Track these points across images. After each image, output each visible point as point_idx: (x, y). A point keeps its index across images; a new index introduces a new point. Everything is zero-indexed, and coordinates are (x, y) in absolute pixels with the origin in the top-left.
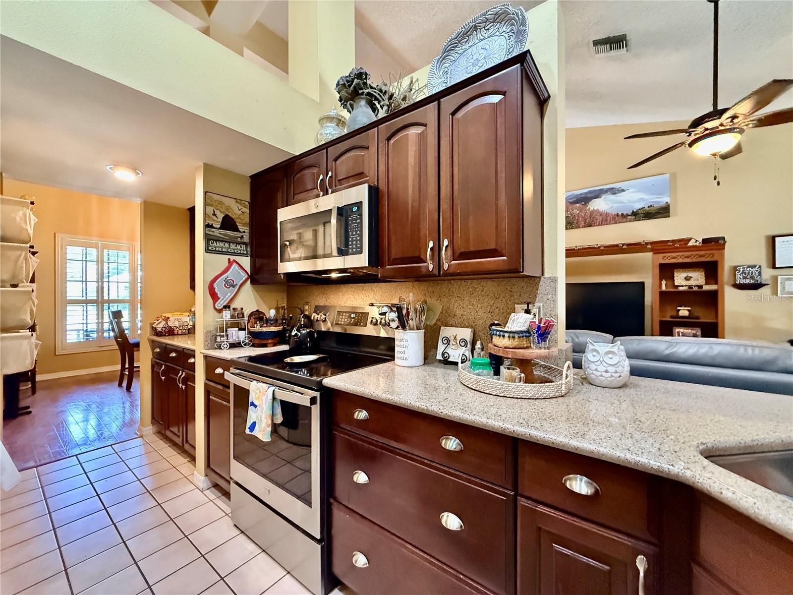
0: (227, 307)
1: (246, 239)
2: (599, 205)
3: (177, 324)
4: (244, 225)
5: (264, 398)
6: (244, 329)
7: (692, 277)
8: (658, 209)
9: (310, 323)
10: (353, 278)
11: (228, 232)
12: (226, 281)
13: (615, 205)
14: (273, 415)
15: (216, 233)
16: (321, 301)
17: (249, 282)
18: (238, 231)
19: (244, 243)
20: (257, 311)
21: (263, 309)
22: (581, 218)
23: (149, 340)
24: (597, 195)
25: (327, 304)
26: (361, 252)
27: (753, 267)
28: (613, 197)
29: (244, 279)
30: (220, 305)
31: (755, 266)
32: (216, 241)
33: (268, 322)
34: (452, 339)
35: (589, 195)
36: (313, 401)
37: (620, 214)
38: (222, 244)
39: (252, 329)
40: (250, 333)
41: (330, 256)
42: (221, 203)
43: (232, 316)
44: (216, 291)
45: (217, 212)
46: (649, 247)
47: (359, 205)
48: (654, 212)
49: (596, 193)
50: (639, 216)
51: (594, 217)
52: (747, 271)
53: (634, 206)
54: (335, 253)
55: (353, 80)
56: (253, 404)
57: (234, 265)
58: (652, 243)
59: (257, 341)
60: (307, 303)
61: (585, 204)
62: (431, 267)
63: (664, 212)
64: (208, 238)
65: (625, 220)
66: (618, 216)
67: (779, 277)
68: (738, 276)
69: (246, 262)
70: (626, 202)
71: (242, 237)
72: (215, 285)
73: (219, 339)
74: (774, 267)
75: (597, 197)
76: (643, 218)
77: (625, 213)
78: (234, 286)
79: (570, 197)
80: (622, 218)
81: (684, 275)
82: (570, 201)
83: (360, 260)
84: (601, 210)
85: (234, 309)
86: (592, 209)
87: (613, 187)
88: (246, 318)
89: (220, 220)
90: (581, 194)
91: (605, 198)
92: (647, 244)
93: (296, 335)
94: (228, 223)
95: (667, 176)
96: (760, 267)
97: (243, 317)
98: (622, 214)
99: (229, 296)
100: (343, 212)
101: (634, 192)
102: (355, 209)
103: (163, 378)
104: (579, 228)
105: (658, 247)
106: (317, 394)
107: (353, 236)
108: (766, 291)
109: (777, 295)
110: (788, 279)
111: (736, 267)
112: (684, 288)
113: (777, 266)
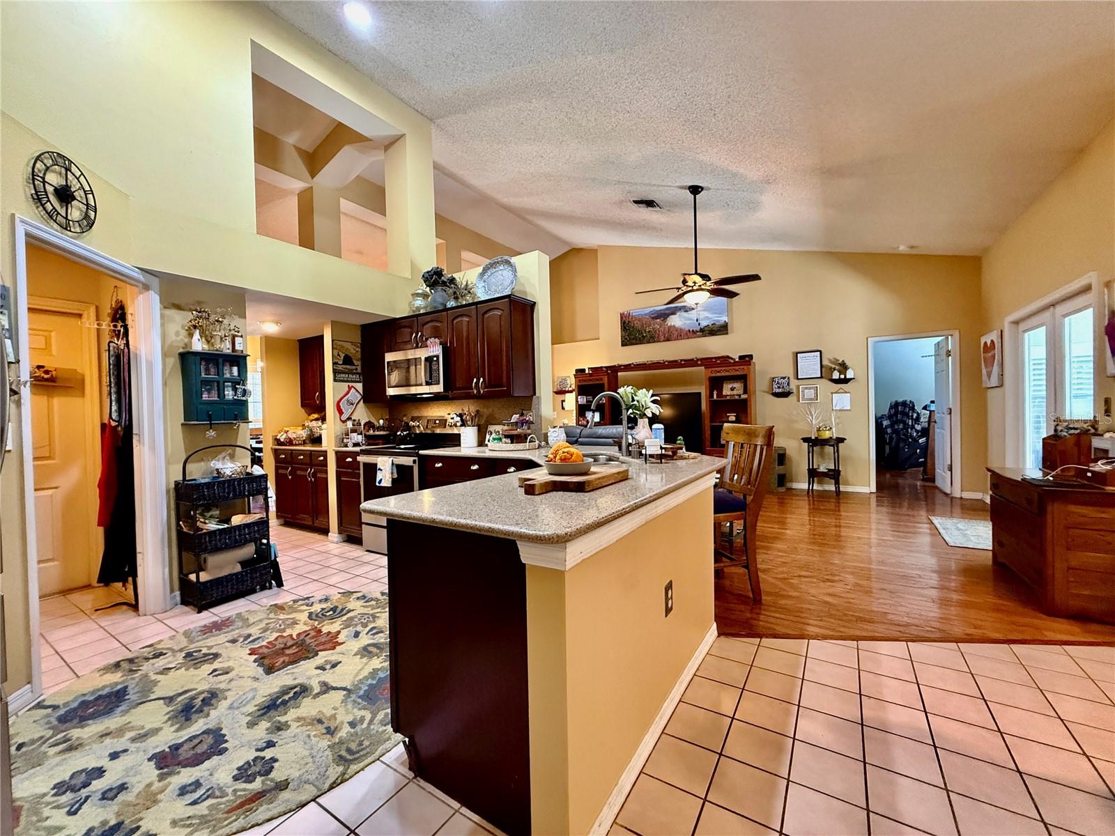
0: (349, 419)
1: (359, 370)
2: (676, 321)
3: (294, 436)
4: (358, 360)
5: (387, 465)
6: (361, 434)
7: (735, 388)
8: (718, 327)
9: (408, 427)
10: (437, 398)
11: (348, 367)
12: (348, 401)
13: (688, 322)
14: (392, 473)
15: (340, 368)
16: (416, 414)
17: (362, 401)
18: (353, 365)
19: (358, 373)
20: (369, 421)
21: (373, 420)
22: (661, 333)
23: (272, 448)
25: (420, 415)
26: (439, 384)
27: (784, 378)
28: (685, 314)
29: (359, 399)
30: (344, 417)
31: (785, 378)
32: (340, 373)
33: (379, 428)
34: (493, 432)
35: (667, 312)
36: (414, 461)
37: (691, 330)
38: (344, 375)
39: (368, 433)
40: (366, 436)
41: (421, 385)
42: (343, 347)
43: (353, 425)
44: (342, 408)
45: (340, 353)
46: (699, 362)
47: (437, 357)
48: (716, 329)
49: (673, 310)
50: (705, 332)
51: (671, 333)
52: (780, 381)
53: (701, 323)
54: (424, 384)
55: (432, 276)
56: (380, 469)
57: (353, 389)
58: (702, 359)
59: (371, 441)
60: (405, 416)
61: (664, 319)
62: (475, 392)
63: (722, 329)
64: (335, 372)
65: (695, 335)
67: (800, 387)
68: (775, 386)
69: (359, 386)
70: (694, 319)
71: (356, 369)
72: (341, 404)
73: (345, 441)
74: (798, 379)
75: (674, 314)
76: (708, 334)
77: (695, 330)
78: (352, 404)
79: (652, 313)
80: (692, 334)
81: (730, 386)
82: (653, 316)
83: (439, 388)
84: (677, 326)
85: (354, 420)
86: (669, 324)
87: (684, 305)
88: (362, 427)
89: (342, 358)
90: (661, 310)
91: (679, 315)
92: (698, 360)
93: (400, 434)
94: (348, 360)
96: (789, 378)
97: (360, 425)
98: (693, 330)
99: (350, 411)
100: (429, 360)
102: (435, 359)
103: (290, 477)
104: (660, 342)
105: (708, 362)
106: (416, 458)
107: (434, 374)
108: (792, 398)
109: (799, 401)
110: (806, 388)
111: (774, 378)
112: (728, 398)
113: (799, 377)
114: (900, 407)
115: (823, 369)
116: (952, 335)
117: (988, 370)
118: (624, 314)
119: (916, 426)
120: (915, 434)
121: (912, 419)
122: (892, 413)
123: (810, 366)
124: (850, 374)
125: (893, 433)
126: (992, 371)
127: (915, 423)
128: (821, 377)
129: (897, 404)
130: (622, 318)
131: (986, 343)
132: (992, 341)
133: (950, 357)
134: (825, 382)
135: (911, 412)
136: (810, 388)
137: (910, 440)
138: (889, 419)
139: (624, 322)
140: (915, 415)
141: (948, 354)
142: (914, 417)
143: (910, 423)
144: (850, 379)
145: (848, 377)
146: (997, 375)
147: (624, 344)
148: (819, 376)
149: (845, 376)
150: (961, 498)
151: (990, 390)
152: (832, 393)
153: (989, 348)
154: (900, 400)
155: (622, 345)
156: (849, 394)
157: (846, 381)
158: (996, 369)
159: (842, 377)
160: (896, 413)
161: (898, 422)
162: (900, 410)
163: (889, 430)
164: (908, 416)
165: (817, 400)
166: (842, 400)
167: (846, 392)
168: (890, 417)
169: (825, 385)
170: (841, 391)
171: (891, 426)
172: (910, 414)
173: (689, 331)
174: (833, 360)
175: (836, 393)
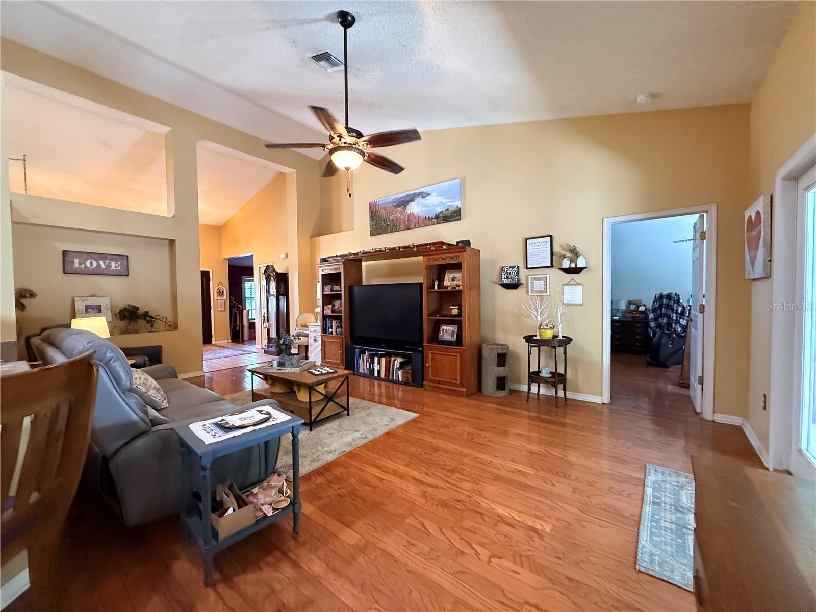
2: (415, 208)
7: (456, 278)
8: (452, 213)
13: (425, 209)
22: (402, 221)
24: (411, 198)
27: (513, 267)
28: (423, 201)
35: (407, 199)
37: (427, 217)
48: (449, 215)
50: (440, 219)
51: (410, 221)
52: (509, 271)
53: (436, 210)
61: (405, 207)
63: (455, 215)
65: (431, 222)
66: (426, 219)
67: (530, 277)
68: (504, 276)
70: (430, 205)
74: (527, 268)
75: (412, 200)
76: (442, 221)
77: (430, 217)
79: (394, 201)
80: (429, 221)
81: (452, 276)
82: (395, 204)
84: (415, 214)
86: (409, 212)
87: (422, 191)
90: (401, 198)
91: (418, 201)
92: (414, 246)
95: (458, 181)
96: (518, 267)
101: (437, 196)
104: (401, 230)
108: (520, 291)
109: (528, 294)
110: (536, 279)
111: (503, 267)
112: (449, 288)
113: (528, 267)
114: (664, 300)
115: (554, 257)
116: (707, 212)
117: (753, 254)
118: (372, 203)
119: (681, 321)
120: (679, 329)
121: (677, 313)
122: (656, 306)
123: (539, 253)
124: (581, 263)
125: (657, 327)
126: (756, 256)
127: (680, 318)
128: (552, 266)
129: (661, 297)
130: (370, 207)
131: (750, 216)
132: (758, 213)
133: (705, 241)
134: (555, 272)
135: (675, 305)
136: (540, 279)
137: (675, 336)
138: (653, 312)
139: (372, 212)
140: (680, 309)
141: (703, 236)
142: (679, 311)
143: (675, 318)
144: (582, 269)
145: (579, 266)
146: (762, 261)
147: (372, 234)
148: (550, 265)
149: (576, 265)
150: (714, 421)
151: (754, 283)
152: (563, 285)
153: (754, 224)
154: (665, 293)
155: (371, 235)
156: (581, 286)
157: (577, 270)
158: (761, 252)
159: (573, 265)
160: (661, 307)
161: (662, 316)
162: (664, 303)
163: (652, 324)
164: (672, 310)
165: (547, 292)
166: (573, 293)
167: (578, 284)
168: (654, 310)
169: (555, 275)
170: (573, 282)
171: (656, 319)
172: (675, 308)
173: (426, 218)
174: (565, 246)
175: (567, 284)
